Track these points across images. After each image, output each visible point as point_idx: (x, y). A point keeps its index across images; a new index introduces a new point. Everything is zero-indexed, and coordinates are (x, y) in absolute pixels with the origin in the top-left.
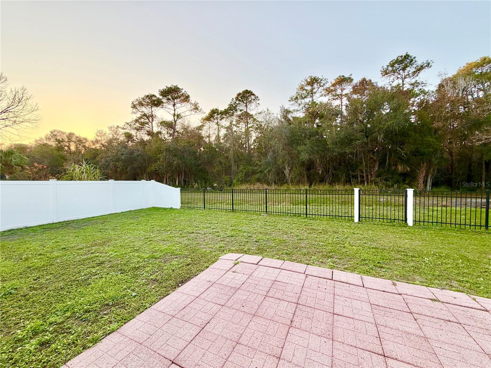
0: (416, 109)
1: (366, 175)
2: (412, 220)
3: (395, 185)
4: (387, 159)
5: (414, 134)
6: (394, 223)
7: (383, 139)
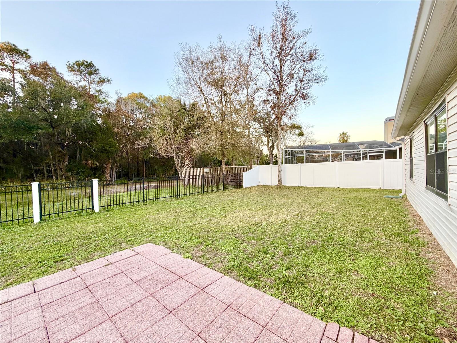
0: (102, 113)
1: (55, 169)
2: (98, 207)
3: (86, 179)
4: (78, 154)
5: (100, 134)
6: (82, 213)
7: (71, 133)
